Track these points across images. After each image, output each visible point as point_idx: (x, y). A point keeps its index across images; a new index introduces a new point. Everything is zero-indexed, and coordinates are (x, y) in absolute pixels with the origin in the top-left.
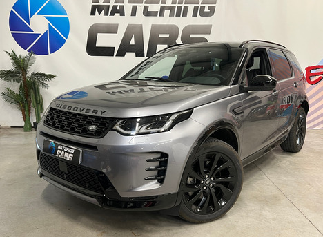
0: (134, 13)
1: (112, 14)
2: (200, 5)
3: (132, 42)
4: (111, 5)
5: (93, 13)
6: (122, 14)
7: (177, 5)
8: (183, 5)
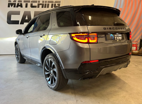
0: (26, 6)
1: (17, 7)
2: (54, 3)
3: (27, 18)
4: (17, 3)
5: (9, 6)
6: (22, 7)
7: (44, 3)
8: (47, 3)
